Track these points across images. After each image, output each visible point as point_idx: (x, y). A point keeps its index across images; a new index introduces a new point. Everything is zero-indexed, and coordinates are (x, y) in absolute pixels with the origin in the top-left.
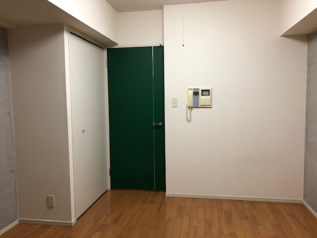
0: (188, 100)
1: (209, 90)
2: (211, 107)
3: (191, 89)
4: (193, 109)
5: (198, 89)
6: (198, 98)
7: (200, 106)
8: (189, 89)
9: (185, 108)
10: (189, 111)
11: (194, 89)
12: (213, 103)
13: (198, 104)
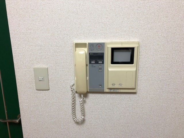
0: (76, 75)
1: (132, 49)
2: (135, 93)
3: (83, 45)
4: (91, 96)
5: (101, 45)
6: (102, 69)
7: (108, 91)
8: (78, 45)
9: (69, 95)
10: (79, 100)
11: (91, 45)
12: (139, 83)
13: (102, 85)
